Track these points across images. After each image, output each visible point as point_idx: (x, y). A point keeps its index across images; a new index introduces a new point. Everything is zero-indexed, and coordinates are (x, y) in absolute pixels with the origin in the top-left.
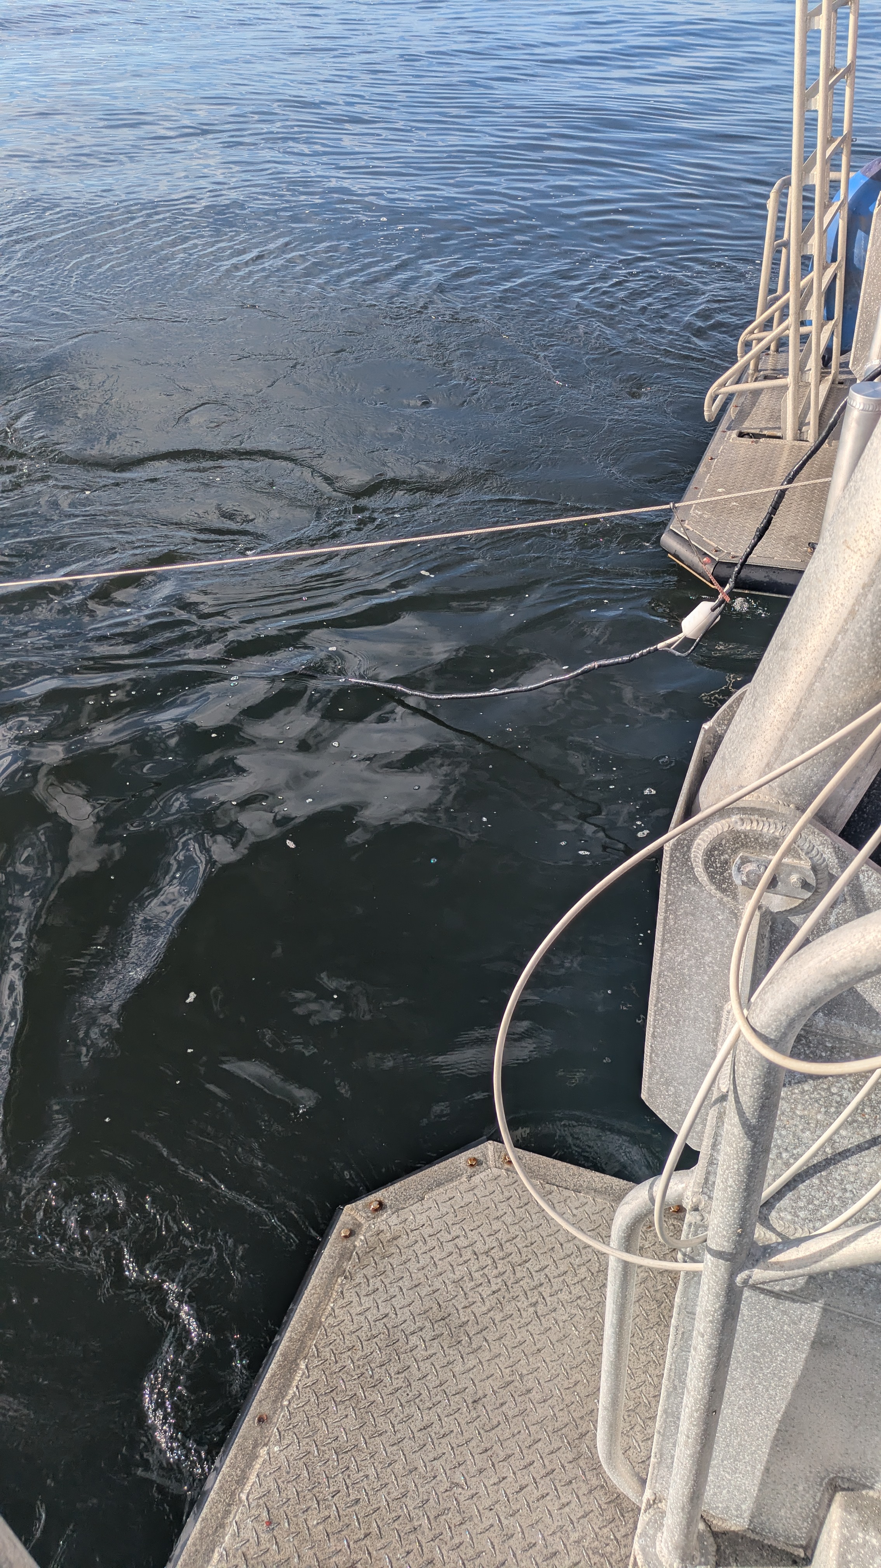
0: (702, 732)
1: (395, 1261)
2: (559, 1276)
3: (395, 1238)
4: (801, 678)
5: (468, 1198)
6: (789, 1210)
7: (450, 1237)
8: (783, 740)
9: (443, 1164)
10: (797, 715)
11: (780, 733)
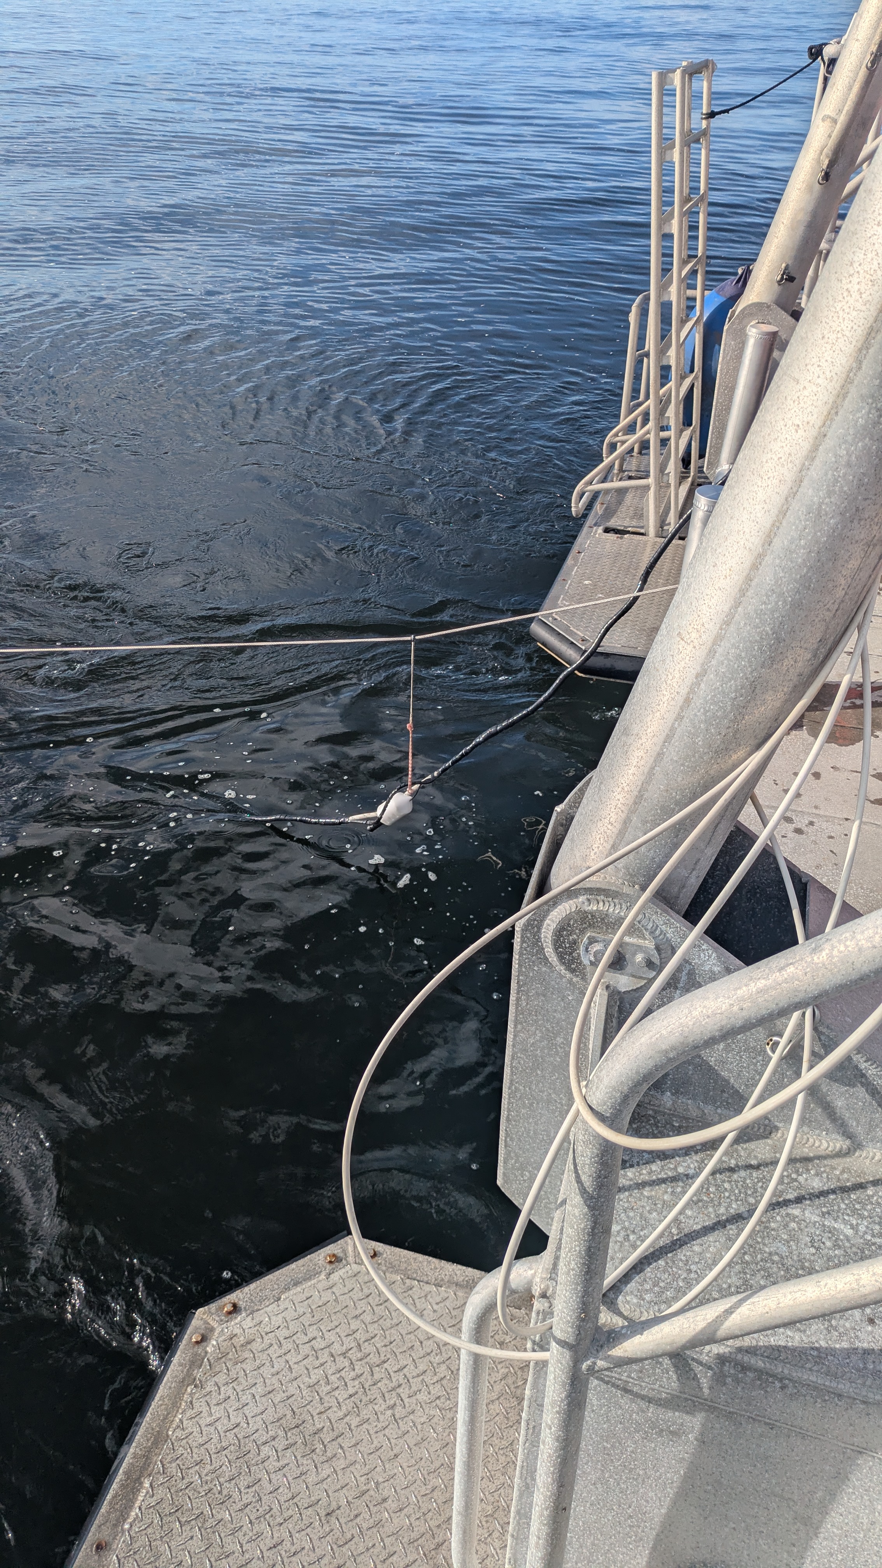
0: (554, 815)
1: (248, 1366)
2: (418, 1376)
4: (642, 763)
5: (327, 1296)
6: (635, 1293)
7: (306, 1339)
8: (626, 822)
9: (301, 1262)
10: (639, 798)
11: (624, 816)
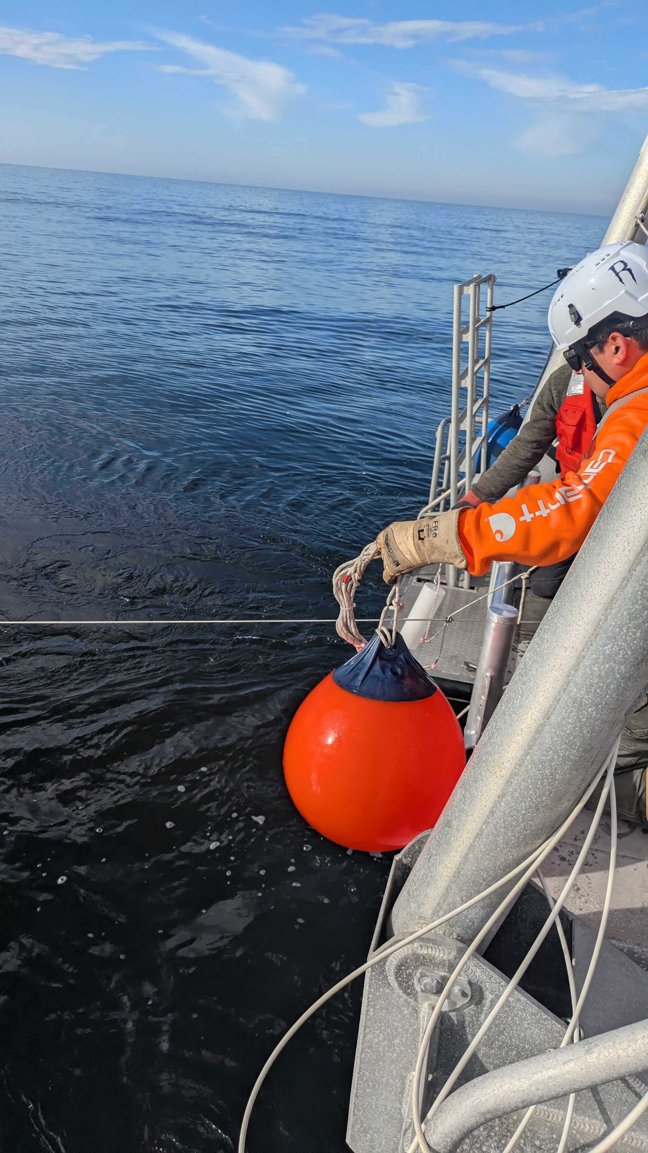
0: (394, 862)
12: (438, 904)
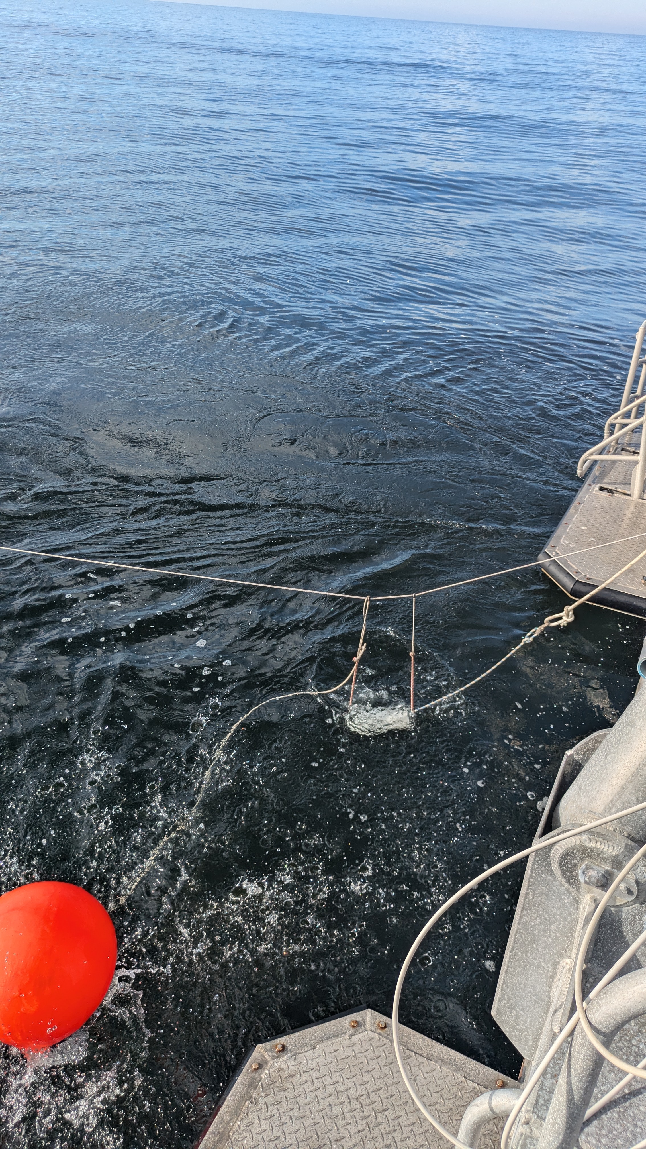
0: (565, 757)
1: (289, 1094)
3: (291, 1076)
12: (612, 801)
